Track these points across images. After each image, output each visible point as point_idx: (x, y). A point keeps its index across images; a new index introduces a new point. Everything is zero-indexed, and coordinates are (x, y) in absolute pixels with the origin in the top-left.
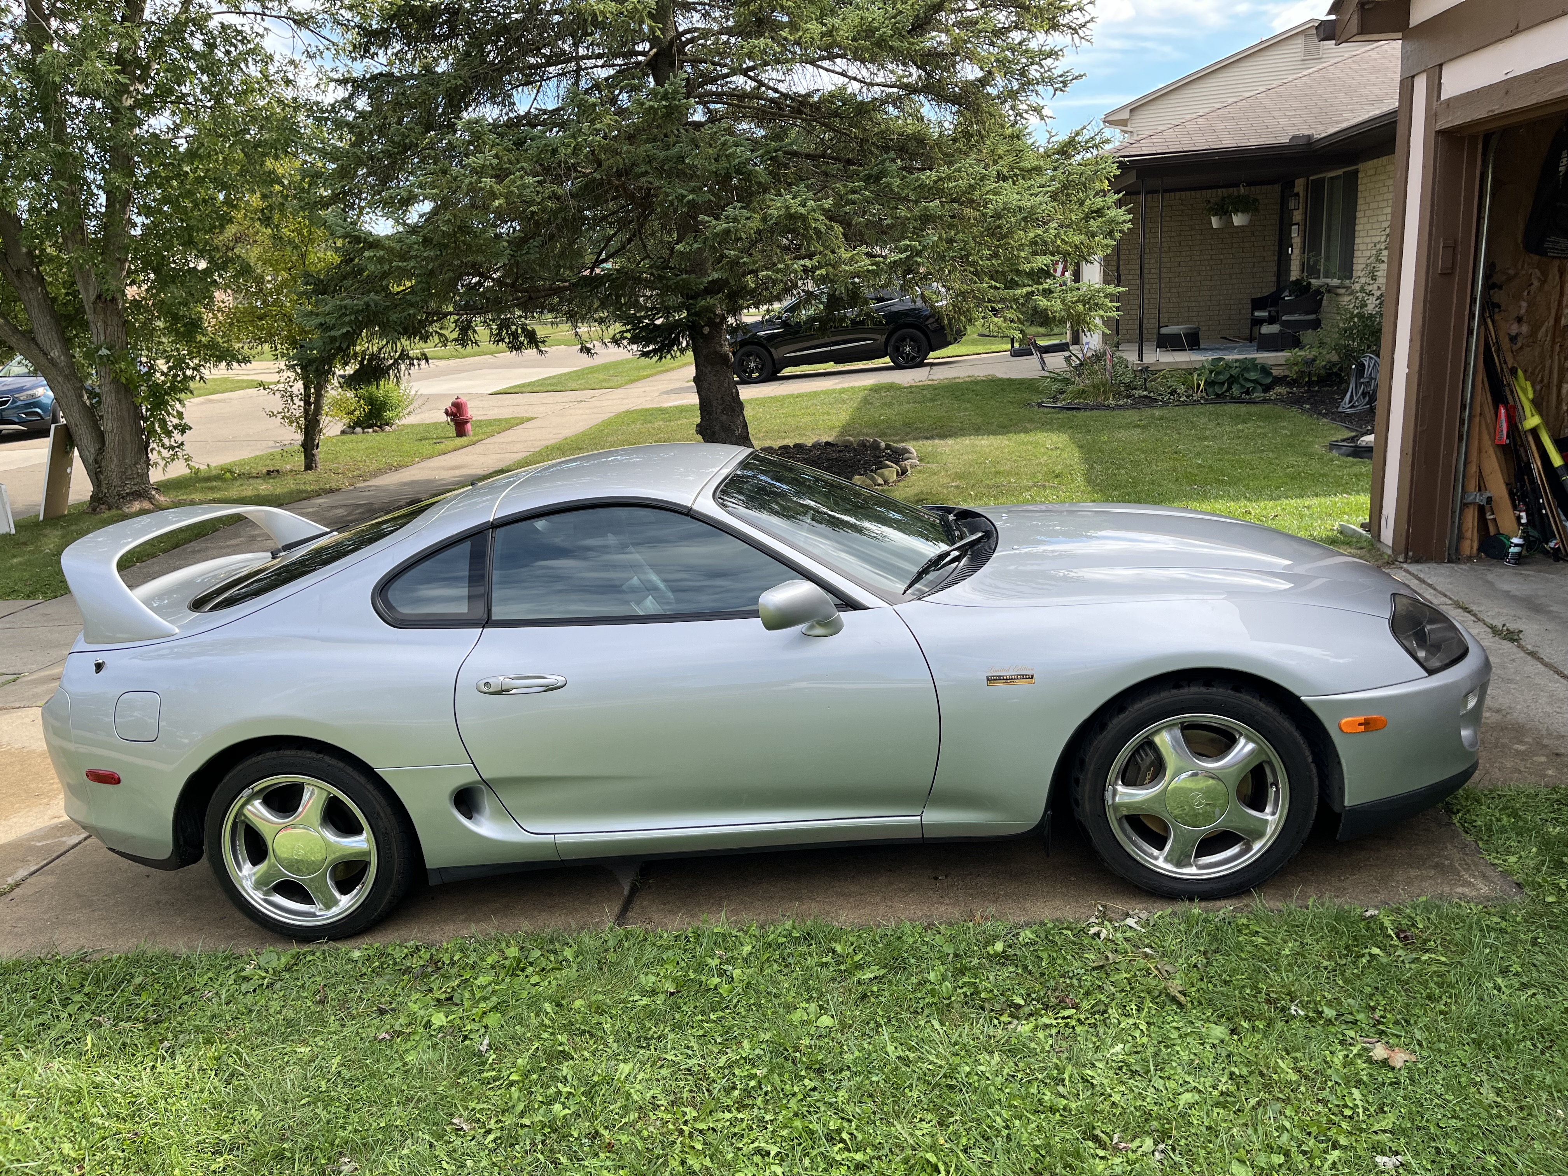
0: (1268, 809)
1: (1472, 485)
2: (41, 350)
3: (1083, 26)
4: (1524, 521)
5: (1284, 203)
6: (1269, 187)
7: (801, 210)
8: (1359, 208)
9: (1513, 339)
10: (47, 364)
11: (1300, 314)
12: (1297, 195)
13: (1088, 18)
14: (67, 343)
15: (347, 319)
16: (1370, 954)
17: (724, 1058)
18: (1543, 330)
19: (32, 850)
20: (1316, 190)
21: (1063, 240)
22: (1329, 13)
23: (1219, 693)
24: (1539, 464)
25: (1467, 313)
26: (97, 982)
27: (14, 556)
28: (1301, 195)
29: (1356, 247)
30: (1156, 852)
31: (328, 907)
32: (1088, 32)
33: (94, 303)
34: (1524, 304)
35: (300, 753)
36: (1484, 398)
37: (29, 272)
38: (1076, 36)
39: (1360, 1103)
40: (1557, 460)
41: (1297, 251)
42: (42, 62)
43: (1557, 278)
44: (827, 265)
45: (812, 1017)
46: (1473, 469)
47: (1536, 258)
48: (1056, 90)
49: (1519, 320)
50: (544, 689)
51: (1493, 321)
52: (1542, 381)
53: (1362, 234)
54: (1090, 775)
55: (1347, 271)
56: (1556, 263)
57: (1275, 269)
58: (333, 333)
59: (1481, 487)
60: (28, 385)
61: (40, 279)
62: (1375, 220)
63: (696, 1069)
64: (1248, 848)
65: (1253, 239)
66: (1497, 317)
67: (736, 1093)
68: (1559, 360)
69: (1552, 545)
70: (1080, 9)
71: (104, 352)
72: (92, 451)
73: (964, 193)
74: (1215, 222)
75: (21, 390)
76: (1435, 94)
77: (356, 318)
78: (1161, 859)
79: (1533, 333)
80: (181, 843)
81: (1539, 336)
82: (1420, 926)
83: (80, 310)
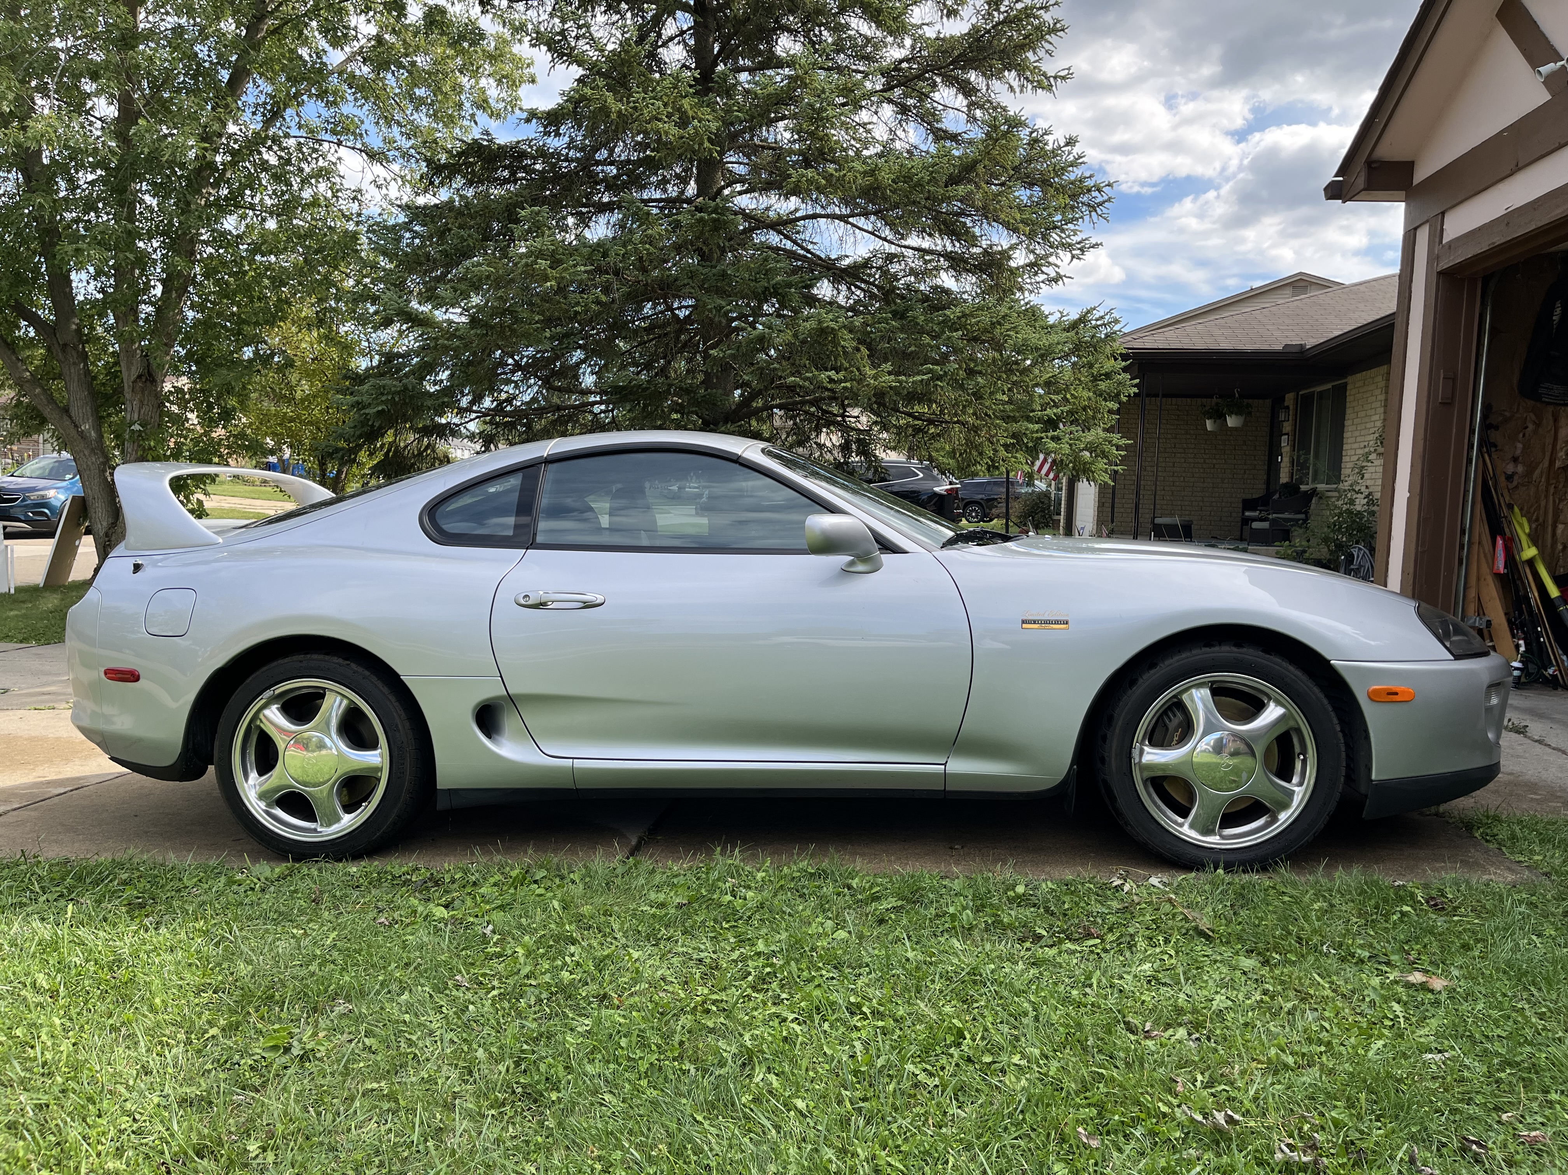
0: (1295, 780)
1: (1472, 608)
2: (73, 422)
3: (1101, 204)
4: (1522, 649)
5: (1274, 416)
6: (1261, 401)
7: (832, 325)
8: (1347, 417)
9: (1509, 478)
10: (76, 436)
11: (1290, 513)
12: (1288, 408)
13: (1106, 197)
14: (99, 420)
15: (384, 398)
16: (1401, 912)
17: (737, 953)
18: (1538, 472)
19: (15, 795)
20: (1305, 403)
21: (1072, 395)
22: (1336, 176)
23: (1250, 654)
24: (1536, 594)
25: (1466, 441)
26: (79, 878)
27: (11, 610)
28: (1291, 407)
29: (1344, 453)
30: (1180, 820)
31: (329, 825)
32: (1105, 211)
33: (134, 382)
34: (1520, 446)
35: (327, 658)
36: (1482, 530)
37: (75, 348)
38: (1093, 214)
39: (1401, 1015)
40: (1554, 592)
41: (1286, 460)
42: (135, 134)
43: (1551, 422)
44: (852, 380)
45: (829, 930)
46: (1472, 593)
47: (1530, 403)
48: (1073, 257)
49: (1515, 460)
50: (582, 605)
51: (1490, 456)
52: (1537, 520)
53: (1349, 441)
54: (1117, 731)
55: (1335, 475)
56: (1551, 409)
57: (1265, 477)
58: (367, 411)
59: (1481, 611)
60: (41, 486)
61: (84, 356)
62: (1363, 426)
63: (708, 961)
64: (1274, 819)
65: (1245, 448)
66: (1494, 456)
67: (750, 978)
68: (1554, 501)
69: (1551, 671)
70: (1099, 190)
71: (136, 427)
72: (105, 524)
73: (986, 331)
74: (1209, 425)
75: (33, 489)
76: (1437, 240)
77: (393, 398)
78: (1186, 827)
79: (1529, 473)
80: (190, 746)
81: (1534, 477)
82: (1450, 896)
83: (118, 391)
